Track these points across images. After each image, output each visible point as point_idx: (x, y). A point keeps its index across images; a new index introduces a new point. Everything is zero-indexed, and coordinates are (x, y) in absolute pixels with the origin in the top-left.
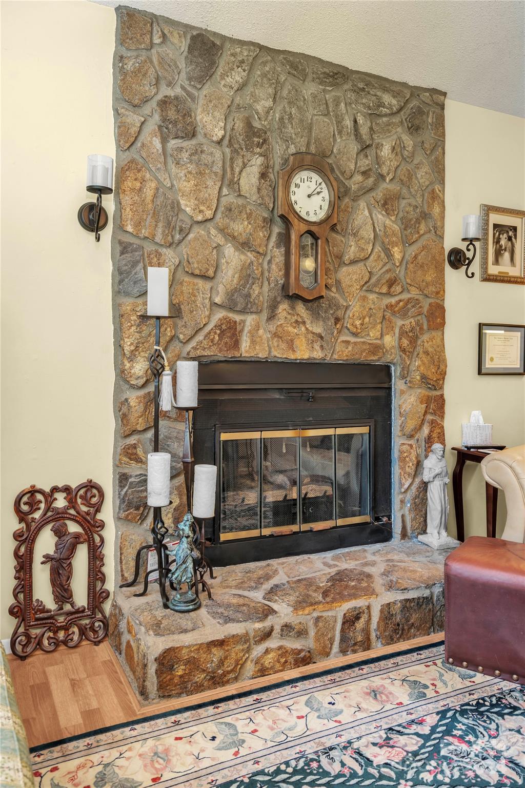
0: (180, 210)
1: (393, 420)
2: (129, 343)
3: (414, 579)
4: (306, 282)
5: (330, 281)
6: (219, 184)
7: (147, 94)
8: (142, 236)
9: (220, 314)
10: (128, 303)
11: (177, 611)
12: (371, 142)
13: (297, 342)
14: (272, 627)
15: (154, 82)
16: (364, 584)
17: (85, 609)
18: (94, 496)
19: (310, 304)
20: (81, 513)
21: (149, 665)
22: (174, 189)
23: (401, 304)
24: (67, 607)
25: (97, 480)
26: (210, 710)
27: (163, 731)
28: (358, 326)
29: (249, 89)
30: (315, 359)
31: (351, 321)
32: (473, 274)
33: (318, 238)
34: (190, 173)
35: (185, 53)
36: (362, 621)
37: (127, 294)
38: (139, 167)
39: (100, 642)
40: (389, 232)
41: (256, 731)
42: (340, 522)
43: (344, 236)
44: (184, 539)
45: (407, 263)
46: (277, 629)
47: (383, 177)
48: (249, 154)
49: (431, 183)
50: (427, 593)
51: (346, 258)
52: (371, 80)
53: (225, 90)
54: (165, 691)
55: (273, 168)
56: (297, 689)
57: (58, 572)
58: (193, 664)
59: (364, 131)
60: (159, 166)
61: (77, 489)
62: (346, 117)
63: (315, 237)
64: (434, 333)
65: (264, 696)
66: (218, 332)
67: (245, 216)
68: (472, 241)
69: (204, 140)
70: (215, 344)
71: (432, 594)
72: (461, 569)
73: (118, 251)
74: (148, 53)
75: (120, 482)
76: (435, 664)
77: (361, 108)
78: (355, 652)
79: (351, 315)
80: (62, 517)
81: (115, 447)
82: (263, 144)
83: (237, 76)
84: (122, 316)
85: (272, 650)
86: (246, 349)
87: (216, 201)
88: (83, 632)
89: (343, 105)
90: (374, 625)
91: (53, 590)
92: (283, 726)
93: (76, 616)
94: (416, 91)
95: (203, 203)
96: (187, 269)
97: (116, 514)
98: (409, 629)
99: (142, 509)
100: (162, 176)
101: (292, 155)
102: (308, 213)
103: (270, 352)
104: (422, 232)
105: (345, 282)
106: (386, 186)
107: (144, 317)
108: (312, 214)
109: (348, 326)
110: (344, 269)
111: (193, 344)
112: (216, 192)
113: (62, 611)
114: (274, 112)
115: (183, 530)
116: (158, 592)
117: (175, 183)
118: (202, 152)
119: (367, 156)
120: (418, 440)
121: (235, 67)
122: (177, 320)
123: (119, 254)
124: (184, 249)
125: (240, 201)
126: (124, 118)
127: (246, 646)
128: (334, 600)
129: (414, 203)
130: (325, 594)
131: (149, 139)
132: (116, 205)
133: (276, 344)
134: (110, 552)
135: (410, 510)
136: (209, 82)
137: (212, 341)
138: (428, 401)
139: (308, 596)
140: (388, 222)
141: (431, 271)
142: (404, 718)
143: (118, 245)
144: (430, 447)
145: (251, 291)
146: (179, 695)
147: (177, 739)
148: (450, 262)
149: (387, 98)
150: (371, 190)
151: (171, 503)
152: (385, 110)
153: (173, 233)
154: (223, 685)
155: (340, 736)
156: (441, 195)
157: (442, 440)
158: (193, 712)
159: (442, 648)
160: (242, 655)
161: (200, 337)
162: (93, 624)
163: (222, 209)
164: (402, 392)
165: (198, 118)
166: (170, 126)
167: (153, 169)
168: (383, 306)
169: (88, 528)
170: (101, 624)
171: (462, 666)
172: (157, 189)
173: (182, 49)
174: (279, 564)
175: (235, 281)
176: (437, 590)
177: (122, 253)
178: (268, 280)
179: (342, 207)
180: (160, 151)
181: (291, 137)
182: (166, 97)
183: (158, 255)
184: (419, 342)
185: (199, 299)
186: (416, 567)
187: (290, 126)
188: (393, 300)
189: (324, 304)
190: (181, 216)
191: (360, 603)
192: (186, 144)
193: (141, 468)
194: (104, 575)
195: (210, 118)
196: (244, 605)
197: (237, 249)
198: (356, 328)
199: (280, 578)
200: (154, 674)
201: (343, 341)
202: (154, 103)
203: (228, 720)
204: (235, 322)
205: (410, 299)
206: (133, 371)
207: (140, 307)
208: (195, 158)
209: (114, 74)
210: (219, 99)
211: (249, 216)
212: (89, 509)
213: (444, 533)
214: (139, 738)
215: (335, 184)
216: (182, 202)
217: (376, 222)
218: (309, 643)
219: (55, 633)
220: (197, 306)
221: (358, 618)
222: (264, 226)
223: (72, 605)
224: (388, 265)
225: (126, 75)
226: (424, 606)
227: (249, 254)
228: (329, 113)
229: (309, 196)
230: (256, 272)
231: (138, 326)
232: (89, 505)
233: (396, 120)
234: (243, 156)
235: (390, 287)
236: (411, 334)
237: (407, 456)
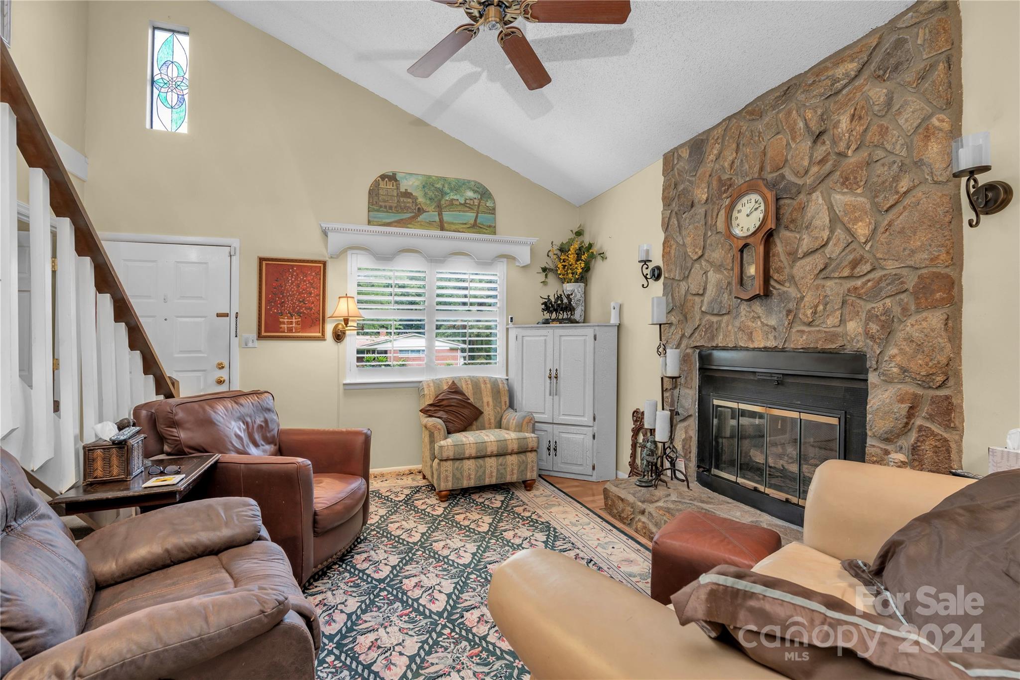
4: (750, 285)
5: (781, 278)
9: (706, 318)
12: (822, 128)
13: (755, 334)
19: (763, 302)
22: (685, 244)
23: (870, 284)
28: (809, 315)
30: (770, 348)
31: (802, 311)
35: (688, 158)
40: (853, 209)
43: (798, 232)
45: (878, 234)
47: (842, 154)
49: (923, 119)
51: (800, 253)
53: (709, 165)
62: (799, 121)
73: (663, 289)
83: (715, 151)
102: (748, 229)
103: (736, 342)
104: (904, 190)
105: (799, 274)
106: (849, 161)
108: (751, 228)
109: (800, 316)
110: (799, 263)
119: (823, 143)
120: (900, 448)
124: (690, 280)
129: (892, 160)
131: (672, 221)
133: (741, 336)
137: (701, 336)
138: (913, 401)
140: (851, 198)
143: (663, 286)
145: (723, 299)
150: (828, 174)
161: (696, 334)
164: (875, 386)
167: (675, 237)
168: (844, 291)
175: (713, 294)
184: (900, 327)
185: (695, 309)
188: (858, 282)
189: (775, 298)
197: (716, 271)
198: (808, 317)
201: (798, 331)
202: (676, 199)
205: (884, 276)
217: (833, 203)
224: (852, 244)
228: (782, 129)
229: (749, 215)
233: (860, 80)
235: (853, 268)
236: (883, 318)
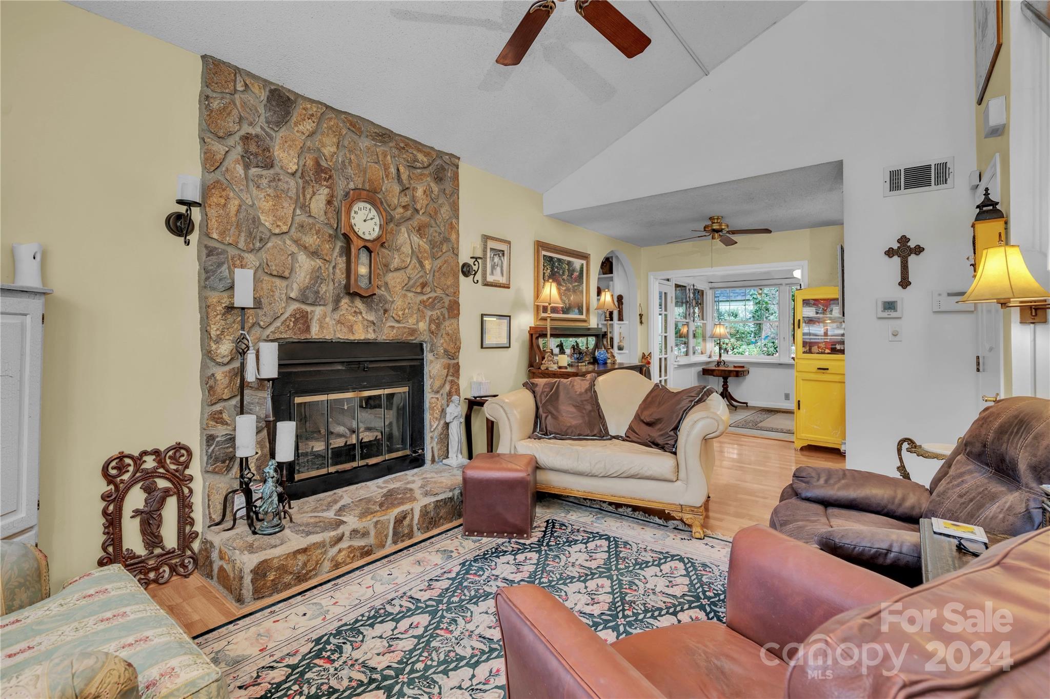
0: (261, 224)
1: (425, 382)
2: (215, 329)
3: (442, 487)
4: (363, 283)
5: (380, 283)
6: (293, 206)
7: (231, 130)
8: (226, 242)
9: (295, 306)
10: (214, 297)
11: (265, 535)
12: (409, 186)
13: (355, 327)
14: (343, 533)
15: (237, 120)
16: (408, 495)
17: (175, 550)
18: (183, 456)
19: (365, 300)
20: (171, 471)
21: (245, 577)
22: (254, 207)
23: (430, 300)
24: (158, 551)
25: (184, 442)
26: (299, 598)
27: (262, 620)
28: (401, 316)
29: (318, 137)
30: (369, 339)
31: (395, 312)
32: (477, 281)
33: (372, 252)
34: (269, 195)
35: (265, 102)
36: (408, 519)
37: (213, 289)
38: (224, 187)
39: (190, 574)
40: (422, 250)
41: (337, 602)
42: (387, 457)
43: (390, 251)
44: (270, 480)
45: (434, 271)
46: (347, 534)
47: (417, 211)
48: (318, 186)
49: (450, 218)
50: (450, 495)
51: (392, 267)
52: (410, 142)
53: (298, 134)
54: (258, 594)
55: (337, 198)
56: (364, 571)
57: (148, 522)
58: (283, 569)
59: (404, 177)
60: (242, 187)
61: (167, 451)
62: (392, 166)
63: (370, 251)
64: (453, 321)
65: (339, 581)
66: (293, 319)
67: (315, 232)
68: (477, 259)
69: (281, 172)
70: (291, 329)
71: (454, 495)
72: (473, 474)
73: (205, 254)
74: (232, 96)
75: (208, 441)
76: (457, 538)
77: (402, 160)
78: (403, 541)
79: (395, 308)
80: (152, 476)
81: (202, 413)
82: (329, 179)
83: (308, 126)
84: (209, 307)
85: (344, 549)
86: (315, 333)
87: (291, 219)
88: (173, 569)
89: (389, 157)
90: (416, 521)
91: (143, 539)
92: (356, 595)
93: (167, 556)
94: (440, 154)
95: (280, 220)
96: (266, 271)
97: (204, 468)
98: (439, 520)
99: (227, 462)
100: (244, 196)
101: (352, 190)
102: (364, 233)
103: (335, 334)
104: (444, 251)
105: (391, 283)
106: (421, 218)
107: (230, 308)
108: (367, 233)
109: (393, 315)
110: (391, 275)
111: (272, 329)
112: (291, 212)
113: (153, 555)
114: (337, 156)
115: (268, 472)
116: (245, 524)
117: (256, 202)
118: (279, 180)
119: (406, 195)
120: (442, 395)
121: (306, 118)
122: (258, 310)
123: (205, 257)
124: (263, 254)
125: (311, 221)
126: (210, 146)
127: (324, 550)
128: (388, 508)
129: (439, 231)
130: (381, 505)
131: (233, 166)
132: (202, 216)
133: (339, 329)
134: (198, 501)
135: (437, 443)
136: (285, 127)
137: (288, 326)
138: (448, 367)
139: (369, 509)
140: (421, 243)
141: (450, 278)
142: (440, 572)
143: (204, 249)
144: (450, 399)
145: (320, 289)
146: (271, 595)
147: (274, 622)
148: (463, 272)
149: (420, 157)
150: (409, 219)
151: (257, 453)
152: (419, 165)
153: (254, 242)
154: (307, 581)
155: (398, 591)
156: (456, 226)
157: (458, 393)
158: (285, 603)
159: (461, 528)
160: (320, 556)
161: (278, 323)
162: (184, 560)
163: (295, 225)
164: (431, 362)
165: (276, 154)
166: (251, 157)
167: (237, 190)
168: (418, 302)
169: (178, 482)
170: (191, 560)
171: (474, 536)
172: (240, 206)
173: (262, 98)
174: (343, 492)
175: (307, 281)
176: (457, 492)
177: (208, 255)
178: (333, 281)
179: (389, 230)
180: (243, 176)
181: (351, 176)
182: (248, 134)
183: (241, 258)
184: (443, 327)
185: (277, 294)
186: (443, 480)
187: (350, 168)
188: (425, 298)
189: (376, 299)
190: (261, 229)
191: (406, 507)
192: (265, 172)
193: (227, 429)
194: (193, 519)
195: (286, 154)
196: (320, 522)
197: (308, 256)
198: (399, 317)
199: (346, 500)
200: (250, 583)
201: (389, 326)
202: (237, 137)
203: (315, 601)
204: (307, 312)
205: (436, 297)
206: (218, 352)
207: (225, 300)
208: (273, 184)
209: (200, 109)
210: (293, 141)
211: (318, 232)
212: (178, 466)
213: (460, 456)
214: (242, 629)
215: (384, 214)
216: (262, 218)
217: (413, 242)
218: (371, 540)
219: (146, 574)
220: (275, 299)
221: (405, 518)
222: (330, 241)
223: (163, 548)
224: (421, 273)
225: (212, 112)
226: (449, 504)
227: (318, 260)
228: (379, 161)
229: (365, 221)
230: (324, 274)
231: (224, 314)
232: (178, 463)
233: (426, 172)
234: (313, 186)
235: (423, 288)
236: (437, 321)
237: (435, 406)
